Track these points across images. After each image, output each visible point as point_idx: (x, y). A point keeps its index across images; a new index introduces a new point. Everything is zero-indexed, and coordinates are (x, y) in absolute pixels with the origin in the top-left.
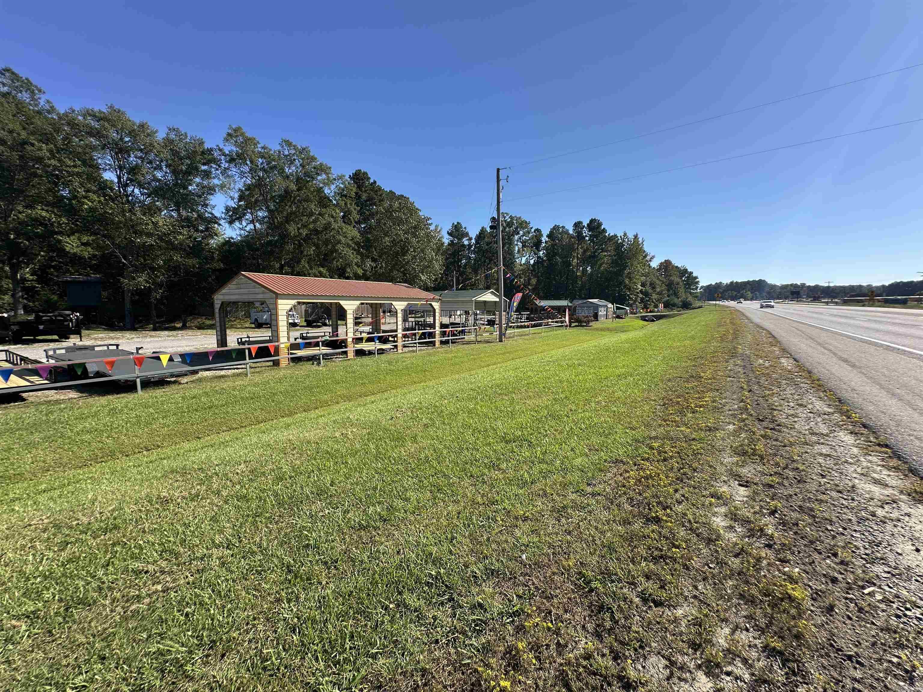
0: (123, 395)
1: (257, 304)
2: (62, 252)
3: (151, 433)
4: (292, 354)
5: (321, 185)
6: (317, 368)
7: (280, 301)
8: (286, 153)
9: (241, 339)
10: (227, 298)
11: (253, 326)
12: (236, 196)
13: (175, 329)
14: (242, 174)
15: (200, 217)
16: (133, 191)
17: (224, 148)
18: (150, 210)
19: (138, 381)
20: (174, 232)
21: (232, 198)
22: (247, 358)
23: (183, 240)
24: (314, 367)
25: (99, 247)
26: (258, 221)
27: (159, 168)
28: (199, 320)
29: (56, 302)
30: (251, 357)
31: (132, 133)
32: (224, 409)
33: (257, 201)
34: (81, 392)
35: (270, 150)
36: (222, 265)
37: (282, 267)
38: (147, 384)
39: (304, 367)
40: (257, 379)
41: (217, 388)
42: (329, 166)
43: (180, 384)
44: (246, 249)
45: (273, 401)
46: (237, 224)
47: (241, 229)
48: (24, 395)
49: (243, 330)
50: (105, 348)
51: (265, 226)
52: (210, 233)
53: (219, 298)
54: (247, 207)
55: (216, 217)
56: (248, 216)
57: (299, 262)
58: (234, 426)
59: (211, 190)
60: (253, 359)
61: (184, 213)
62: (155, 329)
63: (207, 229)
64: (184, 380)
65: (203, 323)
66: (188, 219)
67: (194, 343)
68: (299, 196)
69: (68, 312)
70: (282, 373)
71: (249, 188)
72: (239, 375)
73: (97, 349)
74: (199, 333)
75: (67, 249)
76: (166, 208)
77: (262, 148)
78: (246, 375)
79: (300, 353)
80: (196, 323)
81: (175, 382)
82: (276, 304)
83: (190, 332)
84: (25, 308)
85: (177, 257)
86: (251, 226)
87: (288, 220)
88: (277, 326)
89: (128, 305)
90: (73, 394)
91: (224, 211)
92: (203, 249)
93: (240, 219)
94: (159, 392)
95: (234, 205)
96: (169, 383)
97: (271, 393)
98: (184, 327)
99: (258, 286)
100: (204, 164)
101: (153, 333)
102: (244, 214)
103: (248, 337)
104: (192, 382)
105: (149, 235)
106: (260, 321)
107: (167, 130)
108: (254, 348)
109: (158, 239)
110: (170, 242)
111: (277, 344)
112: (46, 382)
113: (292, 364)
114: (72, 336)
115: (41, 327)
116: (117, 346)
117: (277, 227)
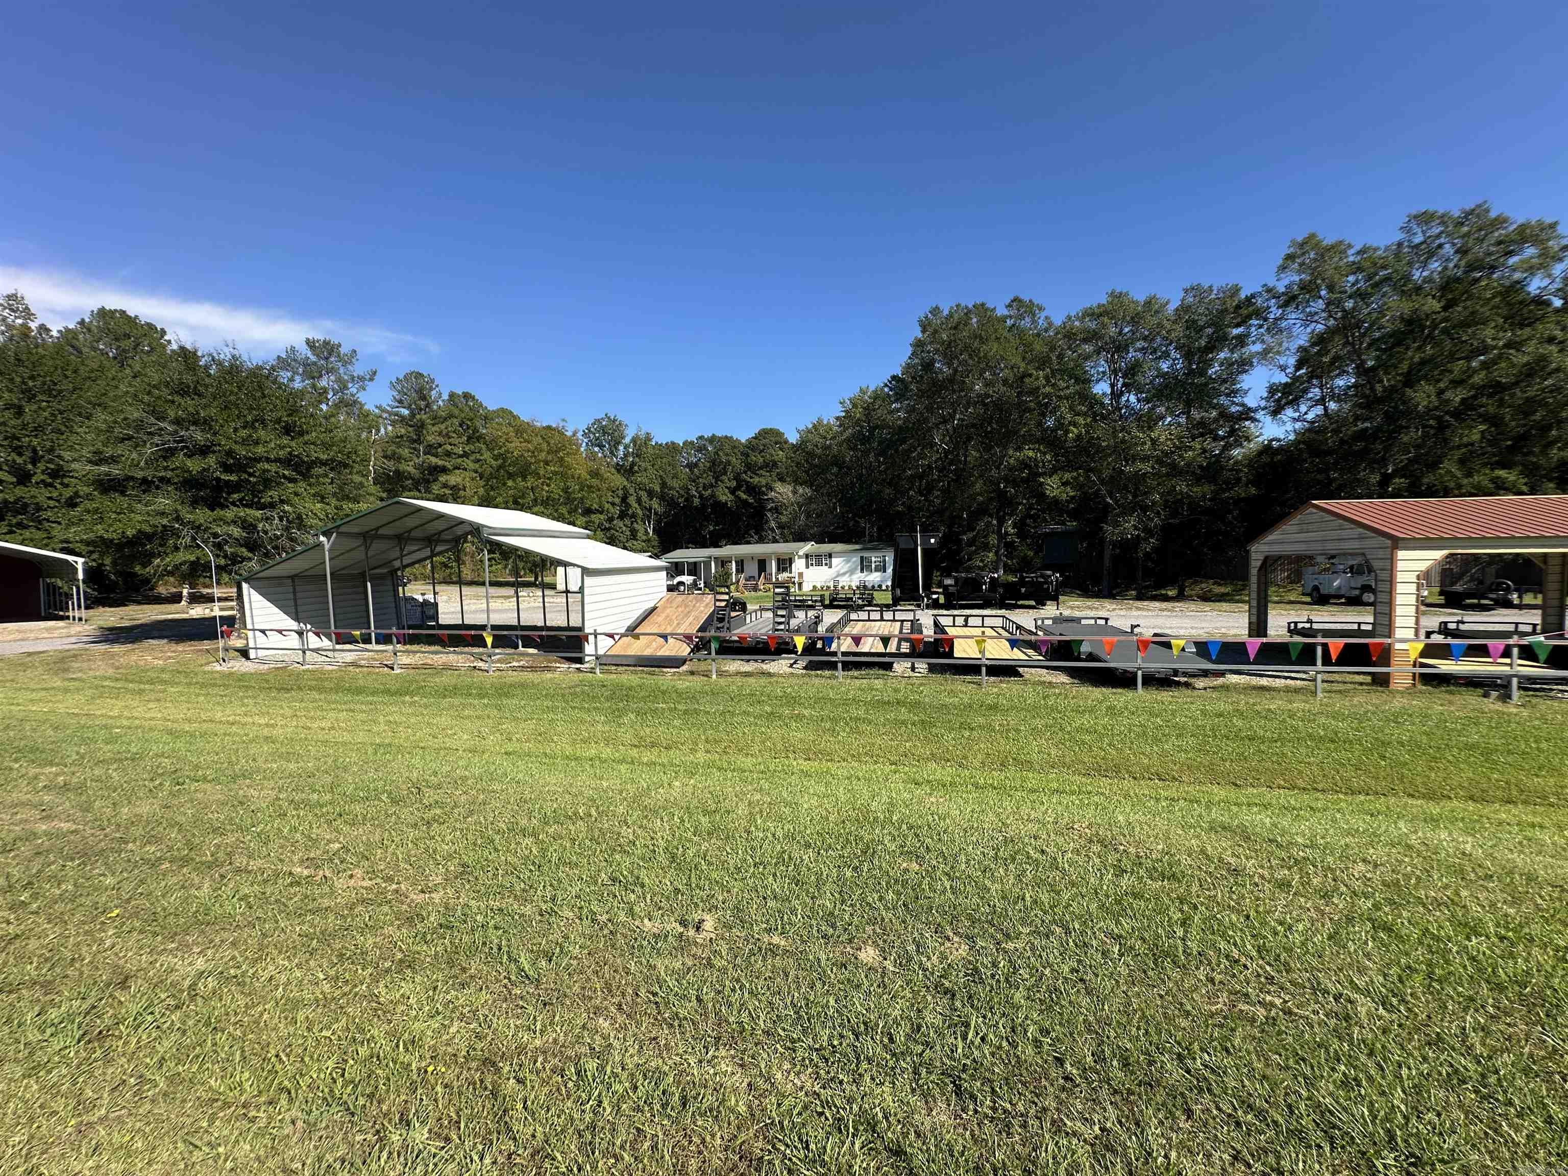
0: (1120, 690)
1: (1320, 559)
2: (1041, 496)
3: (1163, 754)
4: (1423, 665)
5: (1517, 276)
6: (1499, 706)
7: (1401, 554)
8: (1418, 239)
9: (1296, 623)
10: (1276, 549)
11: (1308, 599)
12: (1292, 361)
13: (1166, 599)
14: (1309, 319)
15: (1224, 415)
16: (1128, 400)
17: (1277, 284)
18: (1149, 421)
19: (1140, 673)
20: (1180, 448)
21: (1283, 368)
22: (1319, 661)
23: (1194, 458)
24: (1492, 704)
25: (1081, 487)
26: (1332, 398)
27: (1166, 355)
28: (1203, 585)
29: (1032, 559)
30: (1327, 661)
31: (1135, 320)
32: (1277, 747)
33: (1336, 358)
34: (1072, 677)
35: (1376, 250)
36: (1253, 491)
37: (1386, 480)
38: (1151, 680)
39: (1457, 698)
40: (1339, 704)
41: (1258, 708)
42: (1549, 220)
43: (1194, 688)
44: (1305, 455)
45: (1383, 757)
46: (1289, 412)
47: (1295, 420)
48: (1021, 670)
49: (1288, 606)
50: (1092, 622)
51: (1347, 406)
52: (1237, 437)
53: (1259, 551)
54: (1311, 376)
55: (1249, 409)
56: (1315, 392)
57: (1434, 466)
58: (1301, 783)
59: (1244, 365)
60: (1332, 664)
61: (1196, 414)
62: (1140, 598)
63: (1232, 432)
64: (1200, 683)
65: (1210, 591)
66: (1202, 423)
67: (1203, 625)
68: (1446, 320)
69: (1049, 573)
70: (1398, 703)
71: (1320, 340)
72: (1297, 691)
73: (1083, 622)
74: (1208, 609)
75: (1048, 492)
76: (1172, 413)
77: (1358, 253)
78: (1314, 693)
79: (1446, 666)
80: (1197, 589)
81: (1187, 685)
82: (1392, 560)
83: (1192, 606)
84: (1006, 566)
85: (1182, 487)
86: (1319, 410)
87: (1410, 380)
88: (1390, 604)
89: (1107, 562)
90: (1063, 678)
91: (1265, 395)
92: (1222, 468)
93: (1294, 402)
94: (1166, 695)
95: (1285, 380)
96: (1178, 684)
97: (1376, 739)
98: (1181, 597)
99: (1347, 525)
100: (1238, 325)
101: (1139, 604)
102: (1306, 391)
103: (1310, 621)
104: (1214, 688)
105: (1145, 459)
106: (1324, 590)
107: (1182, 294)
108: (1336, 645)
109: (1157, 462)
110: (1173, 466)
111: (1389, 641)
112: (1041, 658)
113: (1420, 687)
114: (1048, 603)
115: (1023, 590)
116: (1107, 620)
117: (1380, 400)
